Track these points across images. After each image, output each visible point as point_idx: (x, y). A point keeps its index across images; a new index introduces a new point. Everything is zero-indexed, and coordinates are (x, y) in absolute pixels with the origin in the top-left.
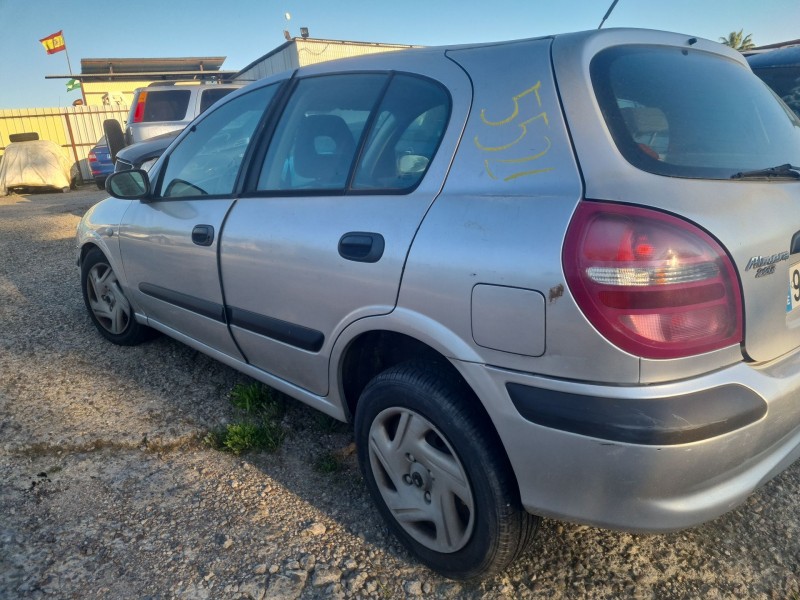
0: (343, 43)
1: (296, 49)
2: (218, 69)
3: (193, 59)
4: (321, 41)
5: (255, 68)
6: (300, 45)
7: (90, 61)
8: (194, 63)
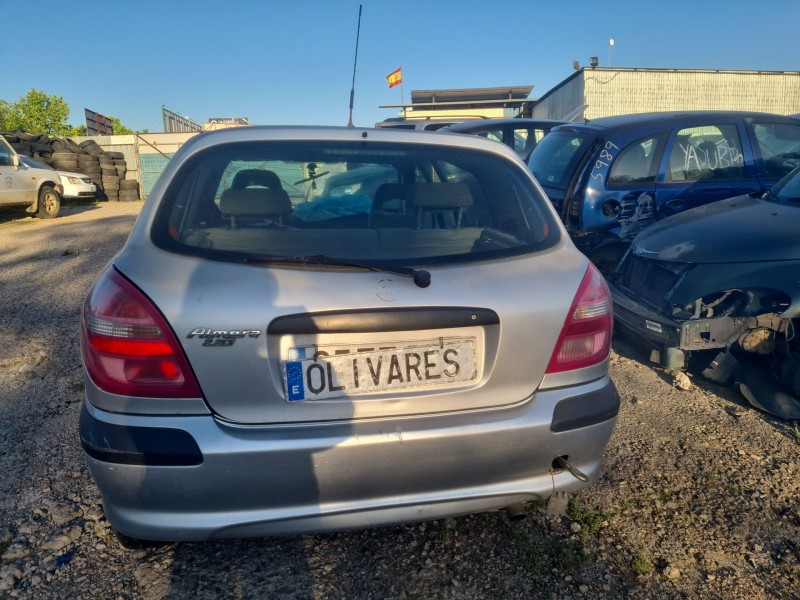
0: (636, 70)
1: (583, 78)
2: (525, 97)
3: (503, 89)
4: (611, 69)
5: (551, 96)
6: (587, 74)
7: (418, 92)
8: (503, 92)
